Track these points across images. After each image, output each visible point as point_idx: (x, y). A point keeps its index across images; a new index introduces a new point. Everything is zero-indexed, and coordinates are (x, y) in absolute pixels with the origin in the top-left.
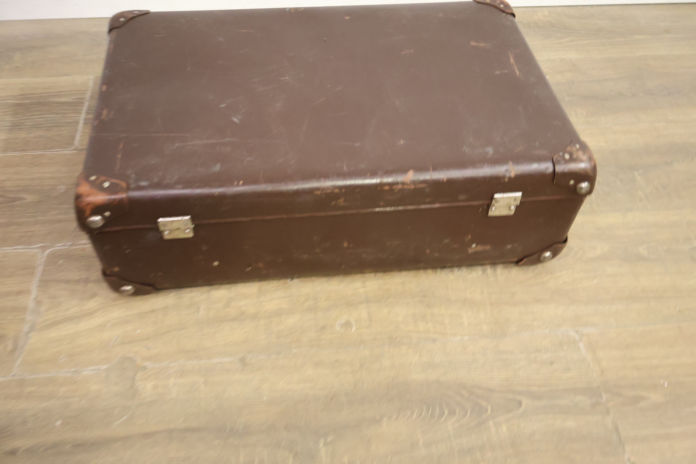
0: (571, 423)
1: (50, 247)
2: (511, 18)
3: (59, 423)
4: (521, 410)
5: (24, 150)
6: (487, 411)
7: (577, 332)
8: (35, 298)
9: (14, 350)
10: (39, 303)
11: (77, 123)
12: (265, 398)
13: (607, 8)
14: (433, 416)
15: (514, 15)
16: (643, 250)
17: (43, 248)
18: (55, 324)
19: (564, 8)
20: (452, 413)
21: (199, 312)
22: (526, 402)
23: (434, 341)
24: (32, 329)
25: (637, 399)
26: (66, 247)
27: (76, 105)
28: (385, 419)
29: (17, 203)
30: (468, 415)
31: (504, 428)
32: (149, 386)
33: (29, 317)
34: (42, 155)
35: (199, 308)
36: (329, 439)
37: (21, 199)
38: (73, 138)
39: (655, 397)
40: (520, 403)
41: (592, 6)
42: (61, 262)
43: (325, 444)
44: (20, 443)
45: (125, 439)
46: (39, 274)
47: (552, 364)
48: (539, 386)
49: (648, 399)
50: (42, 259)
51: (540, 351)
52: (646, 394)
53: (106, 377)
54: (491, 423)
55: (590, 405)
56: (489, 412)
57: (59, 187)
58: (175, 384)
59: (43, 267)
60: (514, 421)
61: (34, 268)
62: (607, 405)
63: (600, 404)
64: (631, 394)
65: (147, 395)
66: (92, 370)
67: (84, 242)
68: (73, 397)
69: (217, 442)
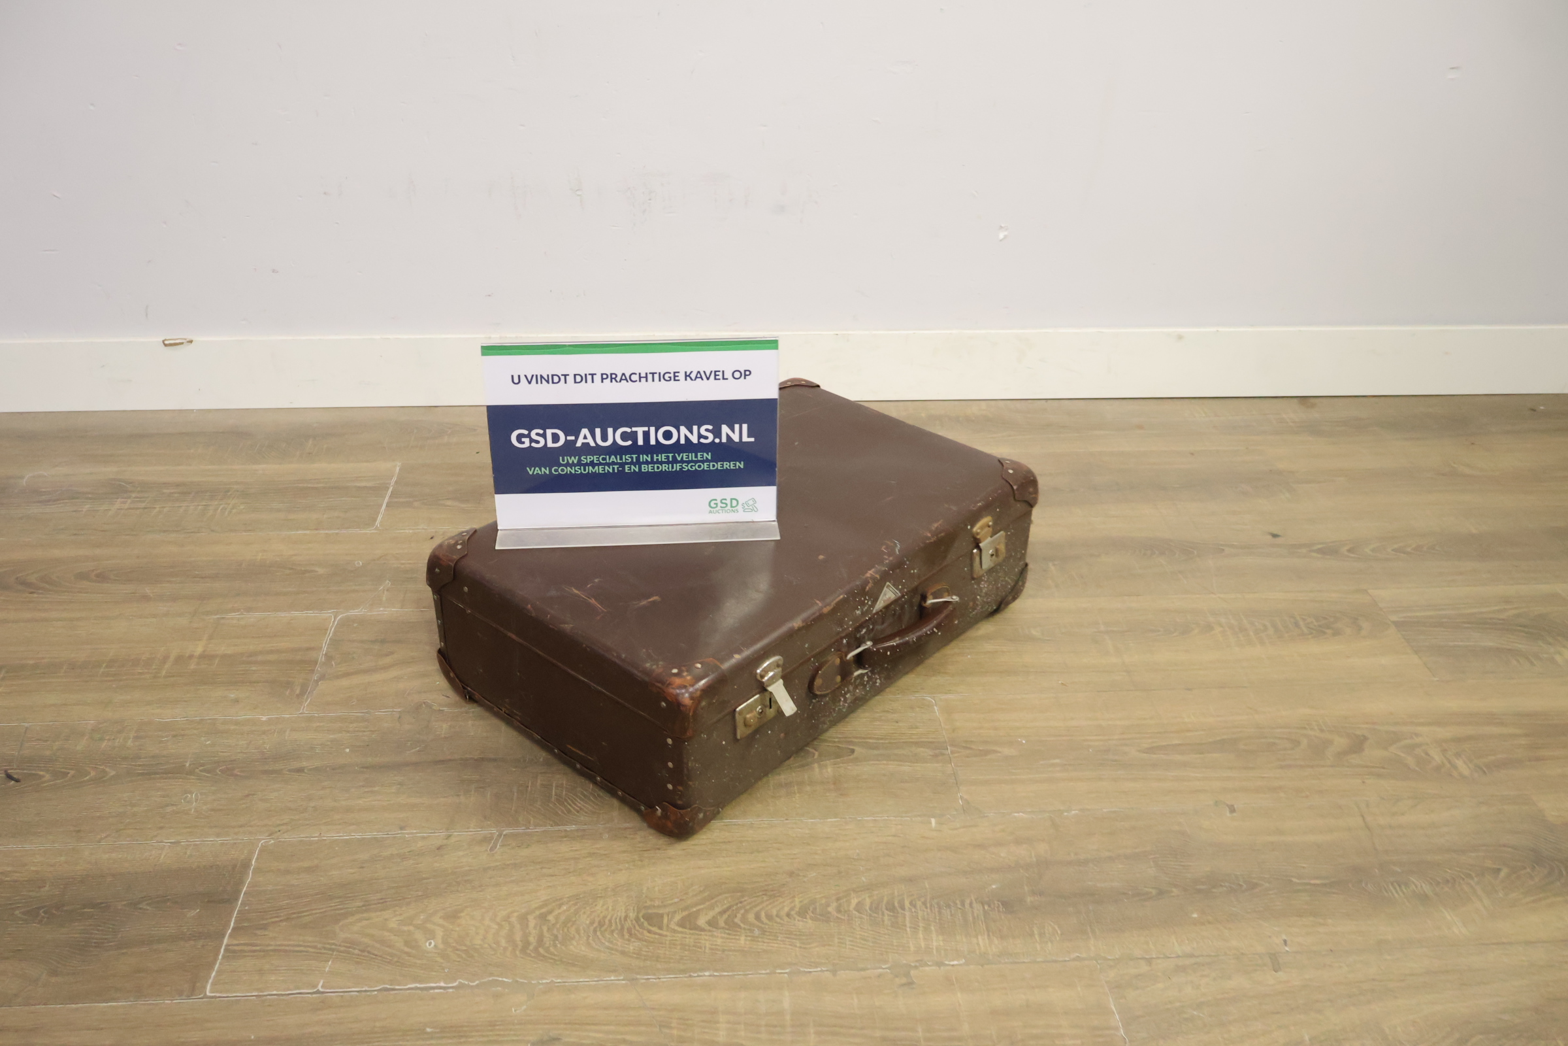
0: (905, 769)
1: (343, 613)
3: (348, 750)
4: (851, 757)
5: (316, 529)
6: (813, 757)
7: (934, 698)
8: (326, 654)
9: (303, 693)
10: (329, 657)
11: (381, 505)
13: (1067, 402)
17: (336, 615)
18: (346, 675)
19: (1008, 401)
22: (857, 749)
24: (322, 677)
25: (987, 753)
26: (362, 613)
27: (378, 490)
29: (307, 575)
31: (830, 770)
33: (318, 668)
34: (337, 534)
37: (312, 571)
38: (375, 520)
39: (1007, 751)
40: (853, 751)
41: (1046, 399)
42: (355, 625)
44: (305, 764)
45: (416, 764)
46: (331, 635)
47: (897, 722)
48: (878, 739)
49: (1000, 752)
50: (334, 621)
51: (888, 712)
52: (998, 749)
53: (400, 717)
54: (816, 765)
55: (931, 755)
56: (816, 757)
57: (356, 563)
58: (473, 725)
59: (335, 629)
60: (841, 765)
61: (327, 630)
62: (951, 756)
63: (943, 754)
64: (981, 748)
65: (443, 732)
66: (384, 712)
67: (381, 609)
68: (364, 731)
69: (514, 769)
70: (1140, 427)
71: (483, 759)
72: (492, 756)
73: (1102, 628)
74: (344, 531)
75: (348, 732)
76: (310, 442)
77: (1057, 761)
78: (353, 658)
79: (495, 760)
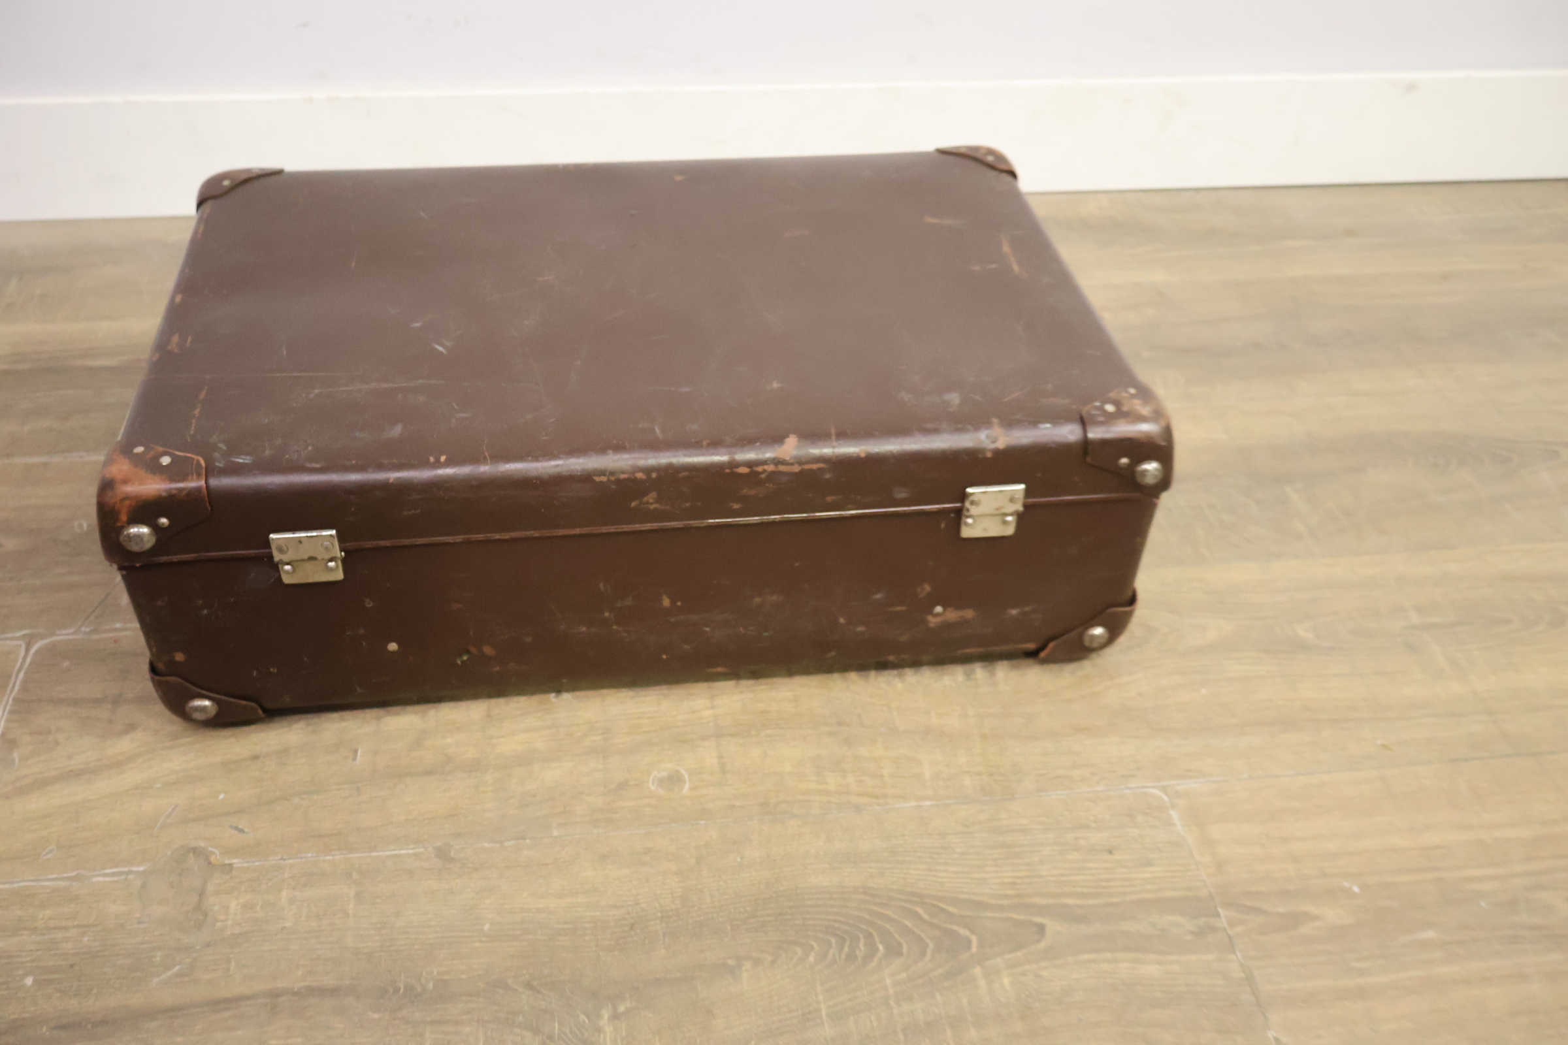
0: (1151, 969)
1: (43, 637)
2: (1009, 178)
3: (29, 981)
4: (1043, 944)
5: (8, 456)
6: (969, 947)
7: (1164, 789)
12: (487, 927)
14: (851, 958)
15: (1013, 174)
16: (1303, 632)
17: (29, 641)
18: (41, 784)
20: (894, 951)
21: (354, 759)
22: (1052, 925)
23: (858, 809)
25: (1294, 920)
26: (80, 636)
28: (748, 965)
30: (928, 956)
31: (1006, 981)
32: (234, 905)
34: (46, 464)
35: (356, 751)
36: (622, 1009)
39: (1333, 914)
40: (1041, 928)
42: (66, 664)
43: (615, 1017)
45: (172, 1012)
46: (16, 689)
47: (1110, 852)
48: (1083, 895)
49: (1316, 918)
50: (25, 658)
51: (1086, 827)
52: (1312, 909)
53: (143, 887)
54: (977, 971)
55: (1192, 933)
56: (974, 949)
57: (76, 524)
58: (291, 901)
59: (26, 673)
60: (1027, 967)
61: (9, 676)
62: (1230, 932)
63: (1214, 929)
64: (1281, 910)
65: (229, 922)
66: (113, 874)
67: (118, 625)
68: (66, 928)
69: (376, 1016)
70: (1350, 232)
71: (311, 991)
72: (329, 981)
73: (1415, 619)
74: (57, 459)
75: (34, 930)
76: (14, 283)
77: (1429, 934)
78: (57, 743)
79: (334, 992)
